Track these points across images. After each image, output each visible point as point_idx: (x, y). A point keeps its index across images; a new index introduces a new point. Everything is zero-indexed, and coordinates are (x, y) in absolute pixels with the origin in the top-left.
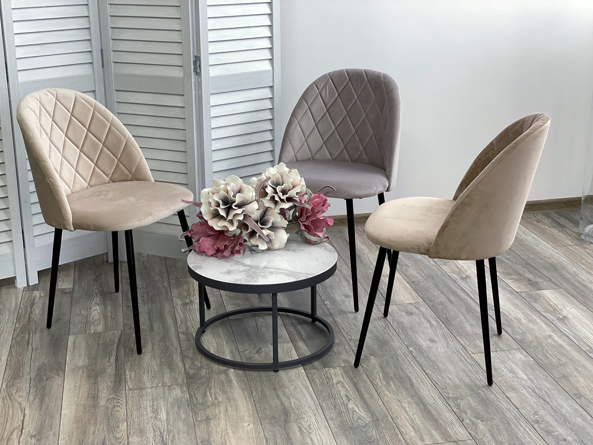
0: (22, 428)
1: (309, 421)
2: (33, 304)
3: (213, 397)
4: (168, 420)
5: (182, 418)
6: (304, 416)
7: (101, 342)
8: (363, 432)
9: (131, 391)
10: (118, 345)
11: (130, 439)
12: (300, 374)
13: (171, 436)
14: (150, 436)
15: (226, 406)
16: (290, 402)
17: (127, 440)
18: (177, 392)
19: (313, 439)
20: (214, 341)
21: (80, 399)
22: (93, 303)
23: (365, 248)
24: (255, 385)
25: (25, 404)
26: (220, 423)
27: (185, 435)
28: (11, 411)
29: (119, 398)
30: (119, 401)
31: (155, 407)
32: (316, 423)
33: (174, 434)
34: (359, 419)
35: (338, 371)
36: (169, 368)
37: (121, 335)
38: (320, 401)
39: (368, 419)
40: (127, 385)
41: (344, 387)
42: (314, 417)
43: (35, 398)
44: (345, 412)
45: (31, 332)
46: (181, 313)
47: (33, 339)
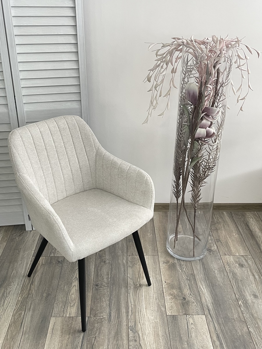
45: (27, 308)
46: (132, 301)
47: (26, 317)
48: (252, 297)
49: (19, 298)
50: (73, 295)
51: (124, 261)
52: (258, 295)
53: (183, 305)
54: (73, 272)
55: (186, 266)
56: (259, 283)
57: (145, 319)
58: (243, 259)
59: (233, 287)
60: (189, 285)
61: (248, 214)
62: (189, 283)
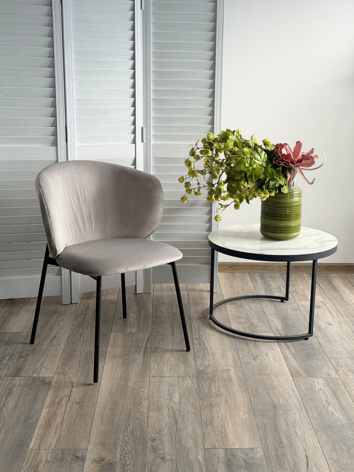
0: (70, 397)
1: (294, 417)
2: (87, 309)
3: (217, 389)
4: (180, 402)
5: (191, 402)
6: (290, 412)
7: (134, 340)
8: (340, 431)
9: (154, 377)
10: (147, 343)
11: (150, 414)
12: (288, 380)
13: (181, 416)
14: (165, 413)
15: (227, 397)
16: (279, 400)
17: (147, 414)
18: (189, 383)
19: (297, 431)
20: (220, 348)
21: (114, 380)
22: (131, 311)
23: (347, 289)
24: (251, 384)
25: (74, 379)
26: (221, 410)
27: (193, 416)
28: (63, 383)
29: (144, 382)
30: (144, 384)
31: (171, 392)
32: (300, 419)
33: (184, 414)
34: (337, 420)
35: (321, 381)
36: (184, 364)
37: (149, 336)
38: (304, 402)
39: (344, 421)
40: (151, 373)
41: (325, 394)
42: (298, 415)
43: (82, 375)
44: (325, 412)
45: (84, 328)
46: (196, 325)
47: (85, 332)
48: (326, 325)
49: (75, 322)
50: (132, 322)
51: (185, 303)
52: (334, 324)
53: (251, 328)
54: (129, 308)
55: (255, 307)
56: (336, 317)
57: (210, 334)
58: (321, 303)
59: (307, 319)
60: (257, 317)
61: (333, 275)
62: (258, 316)
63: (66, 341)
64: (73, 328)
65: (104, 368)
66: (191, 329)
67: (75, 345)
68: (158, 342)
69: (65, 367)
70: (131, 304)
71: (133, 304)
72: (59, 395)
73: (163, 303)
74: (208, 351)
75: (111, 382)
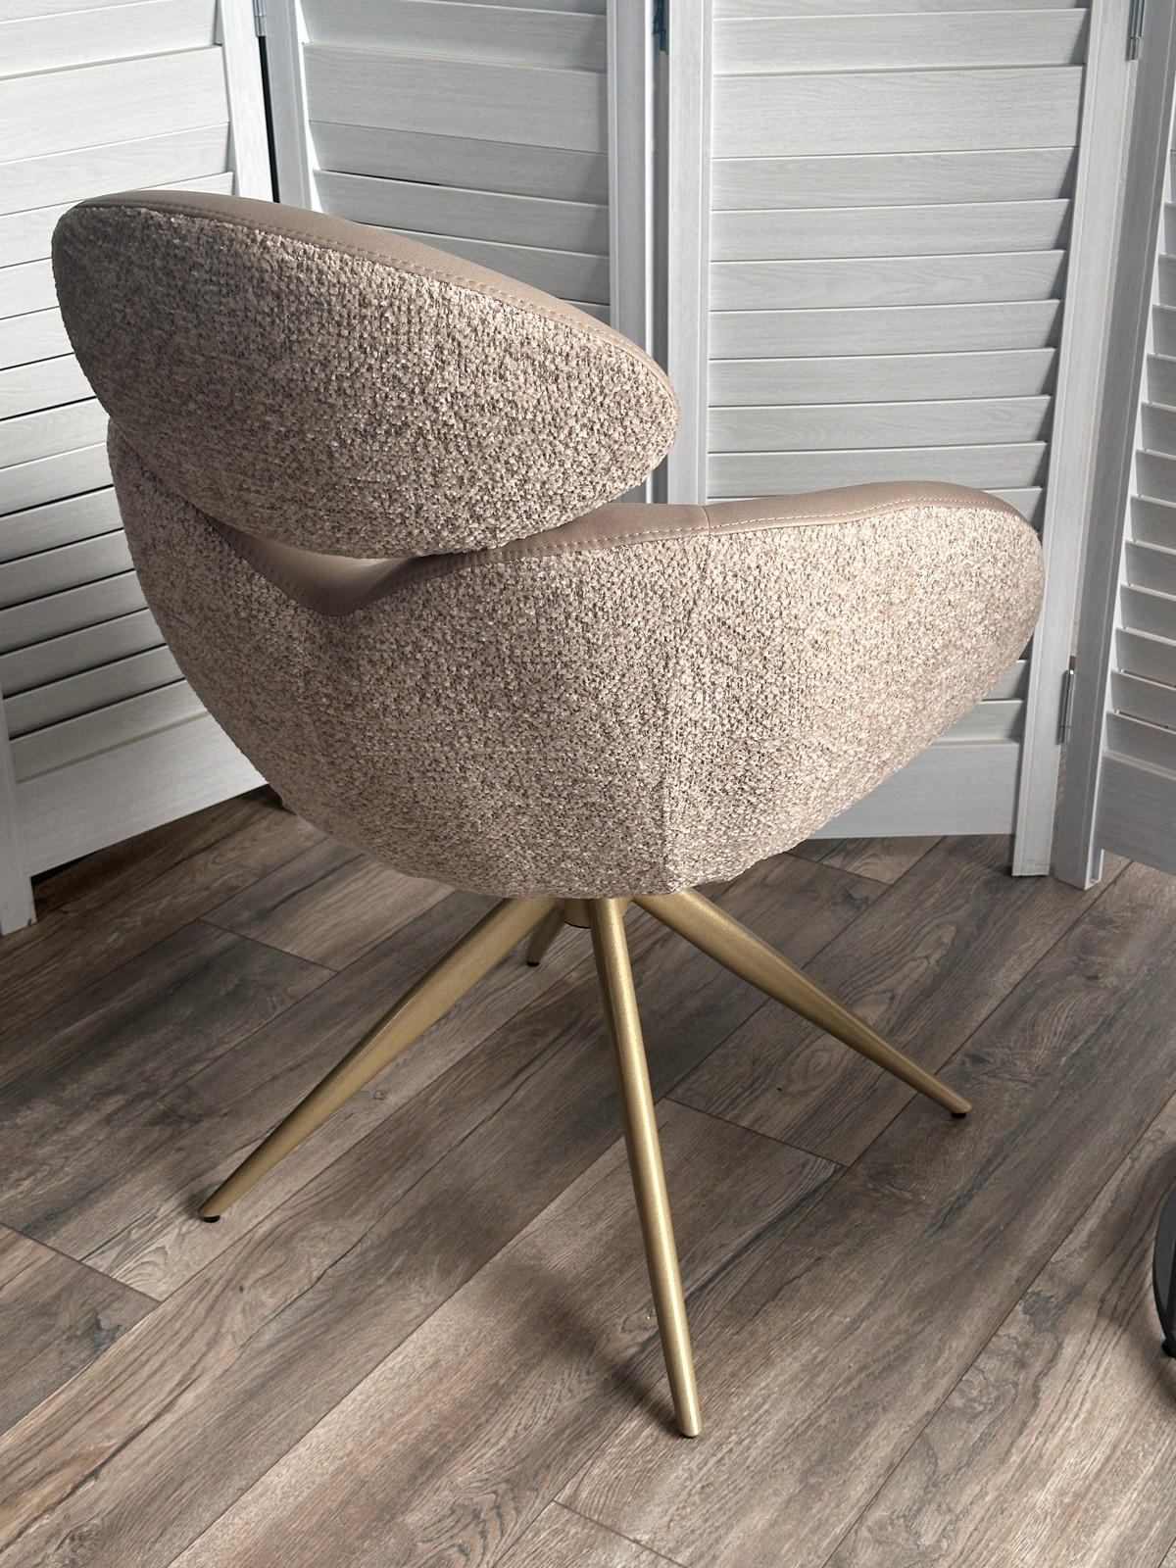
0: (94, 1474)
9: (566, 1515)
10: (758, 1237)
21: (380, 1442)
22: (883, 987)
25: (226, 1353)
28: (155, 1363)
29: (493, 1528)
30: (479, 1543)
36: (804, 1476)
37: (817, 1190)
40: (581, 1473)
43: (278, 1341)
63: (429, 1082)
64: (532, 1009)
65: (415, 1335)
66: (1077, 1213)
67: (438, 1122)
68: (817, 1254)
69: (266, 1254)
70: (928, 933)
71: (940, 938)
72: (60, 1444)
73: (1095, 977)
74: (1024, 1424)
75: (351, 1452)
